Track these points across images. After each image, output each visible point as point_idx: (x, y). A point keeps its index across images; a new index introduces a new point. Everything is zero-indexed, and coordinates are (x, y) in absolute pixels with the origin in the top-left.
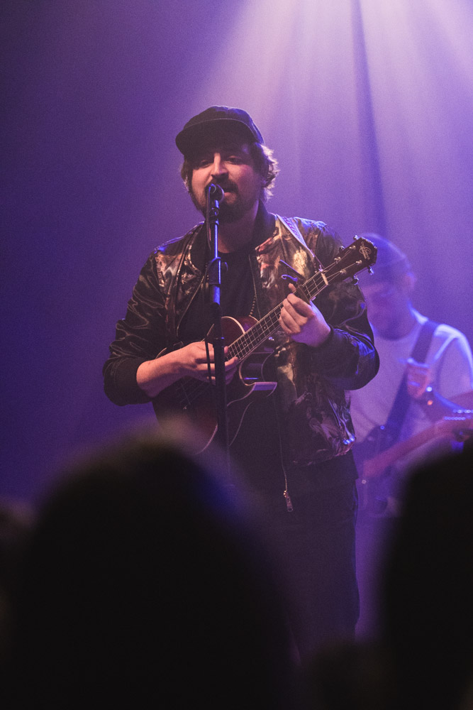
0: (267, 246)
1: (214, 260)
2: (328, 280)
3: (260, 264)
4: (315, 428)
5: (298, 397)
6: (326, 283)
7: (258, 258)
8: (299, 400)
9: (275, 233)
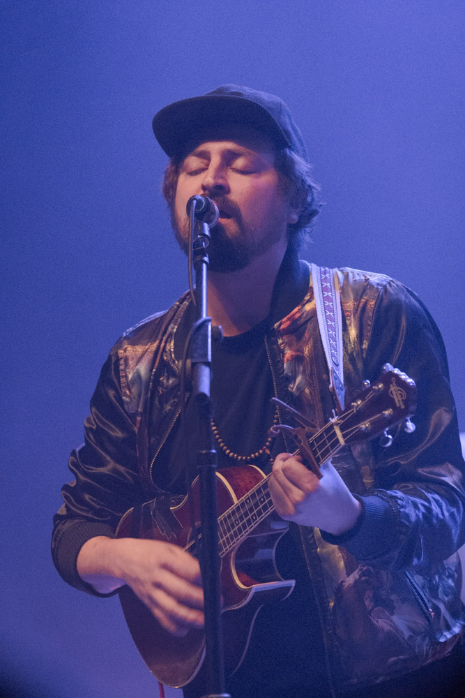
0: (294, 321)
1: (200, 321)
2: (344, 436)
3: (283, 352)
4: (382, 623)
5: (348, 574)
6: (342, 441)
7: (280, 341)
8: (350, 580)
9: (307, 298)
